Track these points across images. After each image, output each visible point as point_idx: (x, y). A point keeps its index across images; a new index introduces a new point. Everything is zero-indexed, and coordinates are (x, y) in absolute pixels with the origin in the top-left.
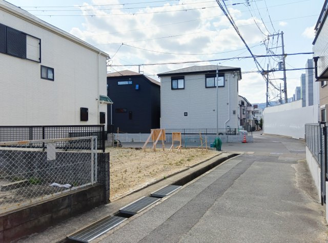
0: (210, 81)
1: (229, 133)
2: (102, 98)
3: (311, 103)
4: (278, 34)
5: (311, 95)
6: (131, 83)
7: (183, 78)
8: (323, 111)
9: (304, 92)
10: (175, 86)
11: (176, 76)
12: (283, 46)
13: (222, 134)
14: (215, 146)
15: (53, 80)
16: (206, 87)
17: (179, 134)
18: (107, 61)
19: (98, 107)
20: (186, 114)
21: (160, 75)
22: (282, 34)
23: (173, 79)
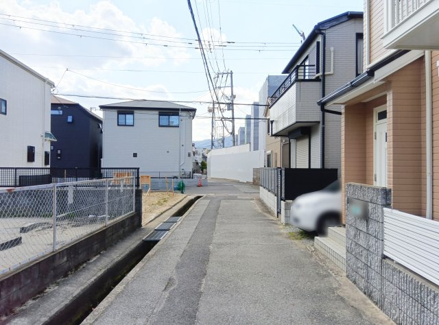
0: (164, 119)
1: (184, 176)
2: (47, 134)
3: (256, 148)
4: (228, 73)
5: (256, 138)
6: (61, 112)
7: (132, 113)
8: (269, 156)
9: (249, 134)
10: (122, 122)
11: (124, 110)
12: (232, 87)
13: (176, 178)
14: (179, 189)
15: (5, 114)
16: (160, 126)
17: (148, 177)
18: (52, 90)
19: (43, 144)
20: (135, 155)
21: (102, 107)
22: (232, 73)
23: (119, 113)
